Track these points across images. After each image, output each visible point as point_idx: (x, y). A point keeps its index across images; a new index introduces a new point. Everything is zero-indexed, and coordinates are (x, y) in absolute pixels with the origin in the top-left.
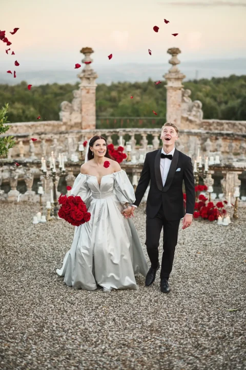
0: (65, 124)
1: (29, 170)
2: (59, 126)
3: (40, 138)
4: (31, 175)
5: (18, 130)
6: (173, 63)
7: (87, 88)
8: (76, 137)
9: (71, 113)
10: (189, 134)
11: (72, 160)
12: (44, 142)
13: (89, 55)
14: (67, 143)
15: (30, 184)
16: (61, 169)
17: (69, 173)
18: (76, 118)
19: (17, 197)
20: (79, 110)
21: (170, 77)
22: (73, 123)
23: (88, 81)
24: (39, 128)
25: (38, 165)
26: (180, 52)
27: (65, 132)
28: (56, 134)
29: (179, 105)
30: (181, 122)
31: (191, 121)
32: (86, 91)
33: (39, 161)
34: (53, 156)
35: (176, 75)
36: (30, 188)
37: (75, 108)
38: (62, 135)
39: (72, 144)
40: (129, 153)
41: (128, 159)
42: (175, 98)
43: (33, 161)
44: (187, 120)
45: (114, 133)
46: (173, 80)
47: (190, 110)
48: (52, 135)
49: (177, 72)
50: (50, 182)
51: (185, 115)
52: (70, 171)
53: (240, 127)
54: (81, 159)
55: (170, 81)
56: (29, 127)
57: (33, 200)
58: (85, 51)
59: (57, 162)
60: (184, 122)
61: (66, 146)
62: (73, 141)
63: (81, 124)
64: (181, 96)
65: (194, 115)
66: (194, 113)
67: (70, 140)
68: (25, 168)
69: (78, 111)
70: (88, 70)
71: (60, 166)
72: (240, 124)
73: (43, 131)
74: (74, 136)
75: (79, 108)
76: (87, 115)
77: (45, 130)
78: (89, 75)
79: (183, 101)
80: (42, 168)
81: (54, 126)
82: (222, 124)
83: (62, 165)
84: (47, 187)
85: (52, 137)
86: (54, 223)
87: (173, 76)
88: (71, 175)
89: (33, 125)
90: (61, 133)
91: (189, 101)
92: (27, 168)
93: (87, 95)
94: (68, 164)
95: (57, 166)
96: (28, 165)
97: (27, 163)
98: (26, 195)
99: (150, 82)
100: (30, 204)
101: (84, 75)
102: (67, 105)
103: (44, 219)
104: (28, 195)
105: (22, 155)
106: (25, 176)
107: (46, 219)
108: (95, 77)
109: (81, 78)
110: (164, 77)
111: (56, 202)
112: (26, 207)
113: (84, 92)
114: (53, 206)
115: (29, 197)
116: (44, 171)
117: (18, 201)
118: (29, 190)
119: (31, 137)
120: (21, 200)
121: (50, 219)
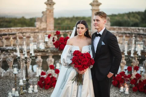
0: (38, 28)
2: (35, 30)
3: (23, 35)
4: (11, 58)
5: (11, 31)
7: (50, 10)
9: (41, 23)
11: (40, 48)
14: (38, 38)
15: (11, 64)
16: (31, 54)
17: (38, 57)
18: (44, 25)
19: (2, 73)
21: (94, 4)
22: (42, 28)
24: (23, 30)
27: (37, 32)
28: (32, 33)
36: (11, 67)
37: (43, 20)
43: (12, 49)
45: (65, 33)
46: (95, 6)
52: (39, 55)
53: (131, 30)
54: (46, 47)
56: (18, 30)
63: (46, 28)
69: (44, 22)
72: (131, 29)
74: (42, 35)
75: (45, 20)
76: (50, 24)
77: (27, 31)
78: (51, 3)
81: (32, 30)
82: (121, 29)
85: (30, 35)
89: (20, 29)
90: (35, 33)
92: (9, 54)
93: (50, 13)
94: (37, 51)
95: (28, 52)
96: (9, 51)
97: (8, 50)
98: (8, 72)
99: (74, 17)
100: (11, 78)
103: (17, 94)
104: (9, 72)
106: (7, 59)
107: (19, 93)
108: (54, 4)
109: (47, 4)
110: (90, 4)
111: (27, 79)
112: (7, 81)
113: (48, 12)
114: (24, 83)
115: (10, 74)
116: (18, 56)
117: (2, 76)
118: (10, 68)
119: (18, 35)
120: (4, 75)
121: (22, 93)
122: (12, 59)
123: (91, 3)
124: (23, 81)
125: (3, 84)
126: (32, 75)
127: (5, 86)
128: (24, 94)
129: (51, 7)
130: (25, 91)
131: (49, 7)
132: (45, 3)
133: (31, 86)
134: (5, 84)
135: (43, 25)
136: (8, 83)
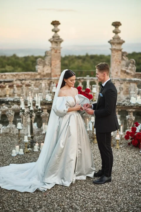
0: (40, 74)
1: (11, 107)
2: (36, 75)
3: (21, 83)
4: (12, 111)
5: (6, 78)
6: (116, 32)
7: (56, 49)
8: (47, 83)
9: (44, 67)
10: (130, 81)
11: (47, 99)
12: (24, 86)
13: (57, 26)
14: (41, 87)
15: (11, 118)
16: (37, 107)
19: (1, 130)
20: (50, 65)
21: (114, 42)
22: (45, 73)
23: (56, 44)
24: (21, 77)
25: (18, 103)
26: (121, 25)
27: (40, 79)
28: (33, 80)
29: (120, 62)
30: (121, 74)
31: (128, 73)
32: (55, 51)
33: (19, 100)
34: (30, 96)
35: (118, 40)
36: (11, 122)
37: (47, 63)
38: (38, 81)
39: (45, 88)
40: (95, 94)
41: (93, 99)
42: (117, 57)
43: (14, 100)
44: (125, 72)
46: (115, 44)
47: (127, 65)
48: (30, 81)
49: (119, 38)
50: (28, 118)
51: (124, 69)
52: (45, 109)
55: (114, 45)
56: (14, 76)
57: (13, 132)
58: (55, 23)
59: (34, 101)
60: (123, 74)
61: (40, 89)
62: (46, 85)
63: (50, 74)
64: (121, 55)
65: (130, 69)
66: (130, 67)
67: (43, 85)
68: (7, 105)
69: (48, 65)
70: (56, 37)
71: (37, 105)
73: (24, 78)
74: (46, 82)
75: (49, 63)
76: (55, 68)
77: (26, 78)
78: (57, 40)
79: (123, 59)
80: (21, 106)
81: (31, 75)
83: (38, 104)
84: (25, 122)
85: (30, 82)
86: (30, 155)
87: (116, 41)
88: (45, 112)
89: (17, 75)
90: (37, 80)
91: (127, 59)
92: (9, 106)
93: (55, 54)
94: (43, 103)
95: (34, 105)
96: (9, 103)
97: (9, 101)
98: (7, 128)
100: (11, 135)
101: (53, 40)
102: (41, 61)
103: (21, 152)
104: (9, 128)
105: (8, 96)
106: (7, 112)
107: (24, 152)
108: (61, 41)
109: (51, 42)
110: (109, 42)
111: (32, 136)
112: (7, 139)
113: (53, 52)
114: (29, 140)
115: (10, 130)
116: (22, 109)
117: (1, 133)
118: (10, 124)
119: (15, 82)
120: (3, 132)
121: (27, 151)
122: (12, 113)
123: (111, 40)
124: (28, 137)
125: (4, 141)
126: (36, 132)
127: (6, 143)
128: (29, 153)
129: (57, 46)
130: (30, 149)
131: (54, 46)
132: (49, 40)
133: (37, 144)
134: (6, 142)
135: (47, 70)
136: (9, 141)
